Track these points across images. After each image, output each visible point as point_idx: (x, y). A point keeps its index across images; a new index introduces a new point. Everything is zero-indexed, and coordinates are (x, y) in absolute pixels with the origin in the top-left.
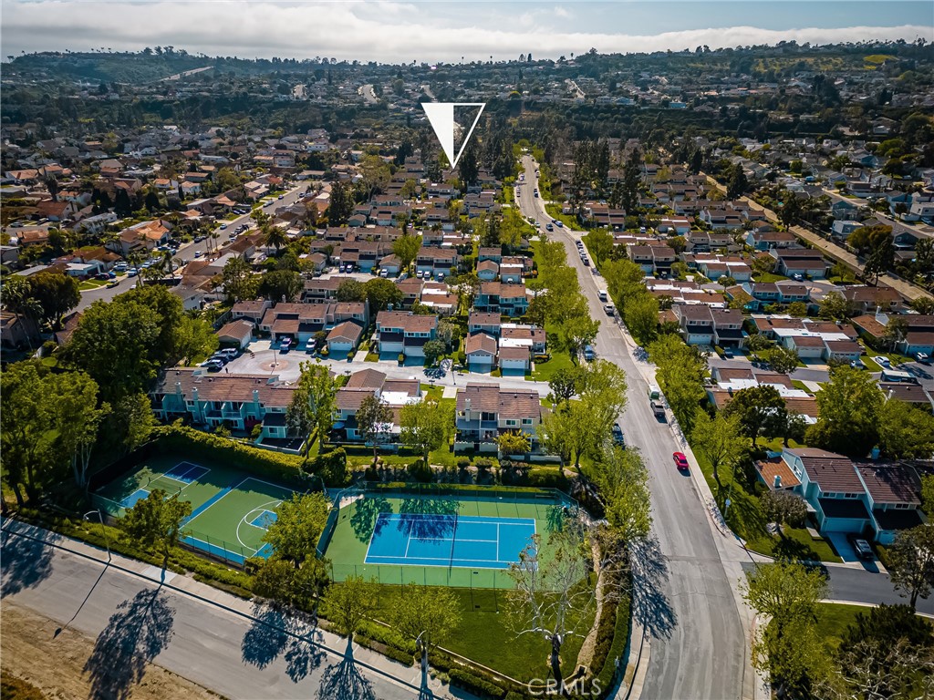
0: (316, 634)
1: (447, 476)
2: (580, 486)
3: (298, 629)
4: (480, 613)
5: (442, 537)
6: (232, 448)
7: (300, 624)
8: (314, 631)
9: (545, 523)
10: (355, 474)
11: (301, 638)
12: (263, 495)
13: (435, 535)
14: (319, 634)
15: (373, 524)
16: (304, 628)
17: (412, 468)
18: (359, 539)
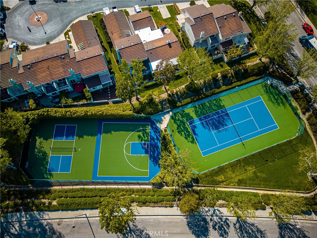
0: (216, 211)
1: (208, 86)
2: (272, 67)
3: (207, 212)
4: (270, 164)
5: (226, 125)
6: (86, 114)
7: (207, 209)
8: (215, 210)
9: (266, 96)
10: (161, 102)
11: (212, 216)
12: (121, 132)
13: (223, 125)
14: (218, 210)
15: (190, 130)
16: (209, 210)
17: (188, 88)
18: (190, 143)
